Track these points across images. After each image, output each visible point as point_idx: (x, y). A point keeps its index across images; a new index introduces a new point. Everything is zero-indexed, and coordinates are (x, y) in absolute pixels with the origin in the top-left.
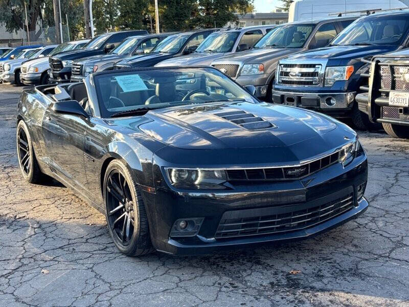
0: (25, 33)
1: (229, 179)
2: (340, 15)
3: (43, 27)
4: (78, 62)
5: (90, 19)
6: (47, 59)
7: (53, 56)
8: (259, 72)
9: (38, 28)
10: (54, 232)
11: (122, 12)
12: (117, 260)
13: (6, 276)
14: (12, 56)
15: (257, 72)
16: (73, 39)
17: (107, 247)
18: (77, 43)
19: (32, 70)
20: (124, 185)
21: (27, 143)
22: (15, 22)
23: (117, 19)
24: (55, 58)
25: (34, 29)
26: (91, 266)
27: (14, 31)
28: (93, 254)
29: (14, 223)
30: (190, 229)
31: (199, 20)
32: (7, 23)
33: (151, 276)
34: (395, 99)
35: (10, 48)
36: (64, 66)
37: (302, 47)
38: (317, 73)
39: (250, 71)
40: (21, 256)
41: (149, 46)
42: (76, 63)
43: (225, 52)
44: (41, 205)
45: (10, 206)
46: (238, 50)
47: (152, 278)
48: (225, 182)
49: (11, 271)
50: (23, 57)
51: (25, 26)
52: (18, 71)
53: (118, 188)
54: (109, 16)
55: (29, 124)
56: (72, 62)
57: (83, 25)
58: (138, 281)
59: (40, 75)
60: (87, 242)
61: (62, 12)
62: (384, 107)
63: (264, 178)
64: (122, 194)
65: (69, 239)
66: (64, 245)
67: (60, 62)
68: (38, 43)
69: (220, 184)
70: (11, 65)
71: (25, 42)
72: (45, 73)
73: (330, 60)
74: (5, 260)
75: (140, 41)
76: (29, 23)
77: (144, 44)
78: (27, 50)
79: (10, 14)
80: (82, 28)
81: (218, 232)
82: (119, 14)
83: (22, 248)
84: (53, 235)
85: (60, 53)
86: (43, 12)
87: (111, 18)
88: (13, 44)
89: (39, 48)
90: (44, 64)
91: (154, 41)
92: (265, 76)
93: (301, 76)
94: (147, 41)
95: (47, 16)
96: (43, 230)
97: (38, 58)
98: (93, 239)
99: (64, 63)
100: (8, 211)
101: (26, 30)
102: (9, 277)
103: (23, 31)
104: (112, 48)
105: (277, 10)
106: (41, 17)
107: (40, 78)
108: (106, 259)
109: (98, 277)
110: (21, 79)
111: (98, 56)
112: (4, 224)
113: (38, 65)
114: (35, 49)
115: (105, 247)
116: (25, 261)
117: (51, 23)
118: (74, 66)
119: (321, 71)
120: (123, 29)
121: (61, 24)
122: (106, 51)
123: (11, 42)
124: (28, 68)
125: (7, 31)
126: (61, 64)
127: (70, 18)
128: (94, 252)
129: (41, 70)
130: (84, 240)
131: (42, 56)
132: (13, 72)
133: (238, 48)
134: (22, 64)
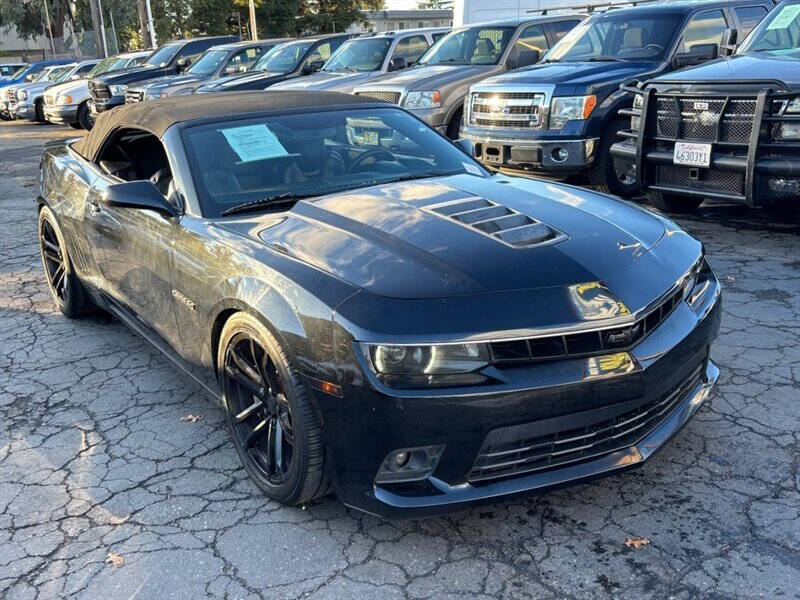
0: (47, 40)
1: (494, 360)
2: (545, 13)
3: (75, 31)
4: (135, 87)
5: (147, 18)
6: (84, 83)
7: (94, 77)
8: (434, 105)
9: (66, 33)
10: (125, 443)
11: (194, 9)
12: (262, 518)
13: (29, 578)
14: (29, 77)
15: (429, 103)
16: (123, 50)
17: (235, 481)
18: (131, 56)
19: (62, 101)
20: (265, 363)
21: (58, 245)
22: (30, 24)
23: (188, 19)
24: (97, 82)
25: (61, 34)
26: (210, 537)
27: (31, 36)
28: (211, 501)
29: (45, 418)
30: (415, 466)
31: (310, 20)
32: (18, 24)
33: (344, 565)
34: (686, 155)
35: (26, 64)
36: (113, 94)
37: (496, 63)
38: (536, 107)
39: (419, 102)
40: (61, 513)
41: (245, 60)
42: (131, 90)
43: (371, 71)
44: (94, 370)
45: (35, 375)
46: (391, 69)
47: (346, 573)
48: (486, 366)
49: (41, 560)
50: (46, 79)
51: (47, 30)
52: (39, 102)
53: (249, 370)
54: (175, 14)
55: (59, 212)
56: (124, 87)
57: (137, 28)
58: (318, 581)
59: (76, 108)
60: (192, 467)
61: (104, 8)
62: (662, 167)
63: (564, 353)
64: (259, 381)
65: (157, 461)
66: (147, 475)
67: (107, 87)
68: (68, 56)
69: (474, 372)
70: (29, 92)
71: (47, 55)
72: (83, 106)
73: (558, 86)
74: (26, 527)
75: (231, 54)
76: (52, 26)
77: (238, 58)
78: (52, 68)
79: (20, 10)
80: (134, 34)
81: (475, 468)
82: (191, 11)
83: (62, 489)
84: (124, 450)
85: (105, 74)
86: (73, 8)
87: (178, 18)
88: (29, 57)
89: (72, 65)
90: (81, 90)
91: (251, 53)
92: (442, 111)
93: (511, 112)
94: (242, 52)
95: (81, 15)
96: (102, 435)
97: (71, 80)
98: (205, 458)
99: (113, 89)
100: (32, 389)
101: (48, 36)
102: (37, 582)
103: (44, 36)
104: (187, 64)
105: (420, 7)
106: (71, 16)
107: (75, 113)
108: (239, 514)
109: (230, 572)
110: (45, 113)
111: (166, 78)
112: (25, 421)
113: (71, 92)
114: (64, 66)
115: (231, 480)
116: (71, 529)
117: (88, 26)
118: (129, 95)
119: (543, 104)
120: (196, 35)
121: (102, 26)
122: (179, 70)
123: (26, 55)
124: (54, 97)
125: (20, 36)
126: (108, 91)
127: (116, 18)
128: (212, 496)
129: (77, 101)
130: (186, 463)
131: (76, 77)
132: (31, 102)
133: (390, 64)
134: (46, 89)
